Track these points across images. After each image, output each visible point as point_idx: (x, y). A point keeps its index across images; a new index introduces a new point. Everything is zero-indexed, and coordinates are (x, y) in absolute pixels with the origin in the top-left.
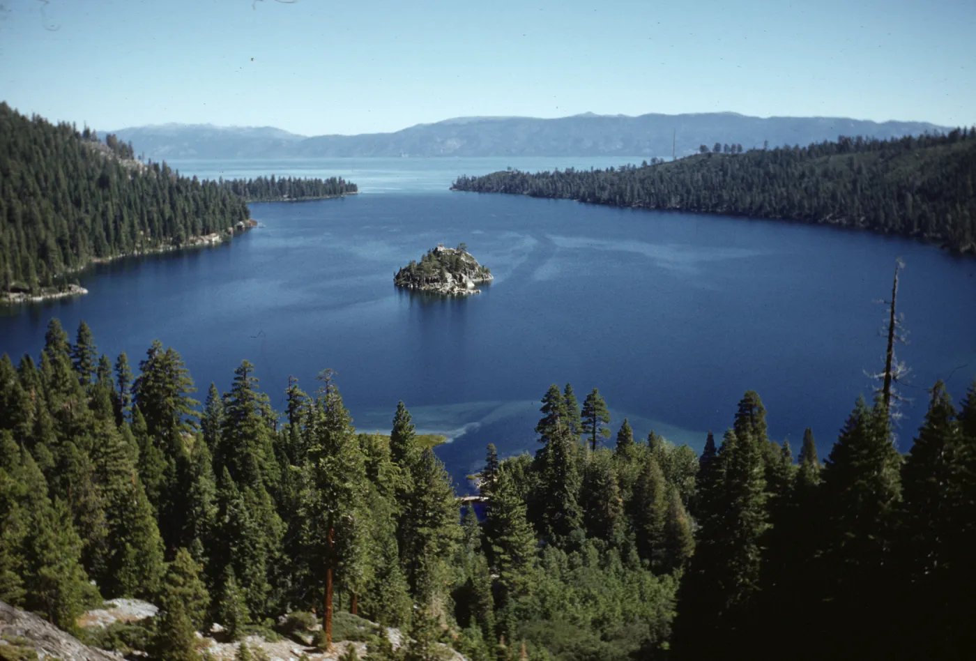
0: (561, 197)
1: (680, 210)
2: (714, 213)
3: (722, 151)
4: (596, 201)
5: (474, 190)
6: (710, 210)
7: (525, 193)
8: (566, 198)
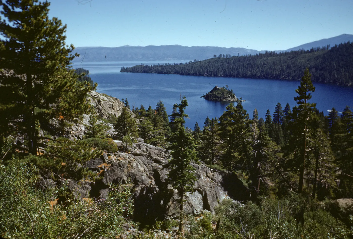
0: (170, 73)
1: (224, 76)
2: (237, 77)
3: (222, 57)
4: (189, 74)
5: (130, 72)
6: (235, 76)
7: (153, 72)
8: (172, 74)
